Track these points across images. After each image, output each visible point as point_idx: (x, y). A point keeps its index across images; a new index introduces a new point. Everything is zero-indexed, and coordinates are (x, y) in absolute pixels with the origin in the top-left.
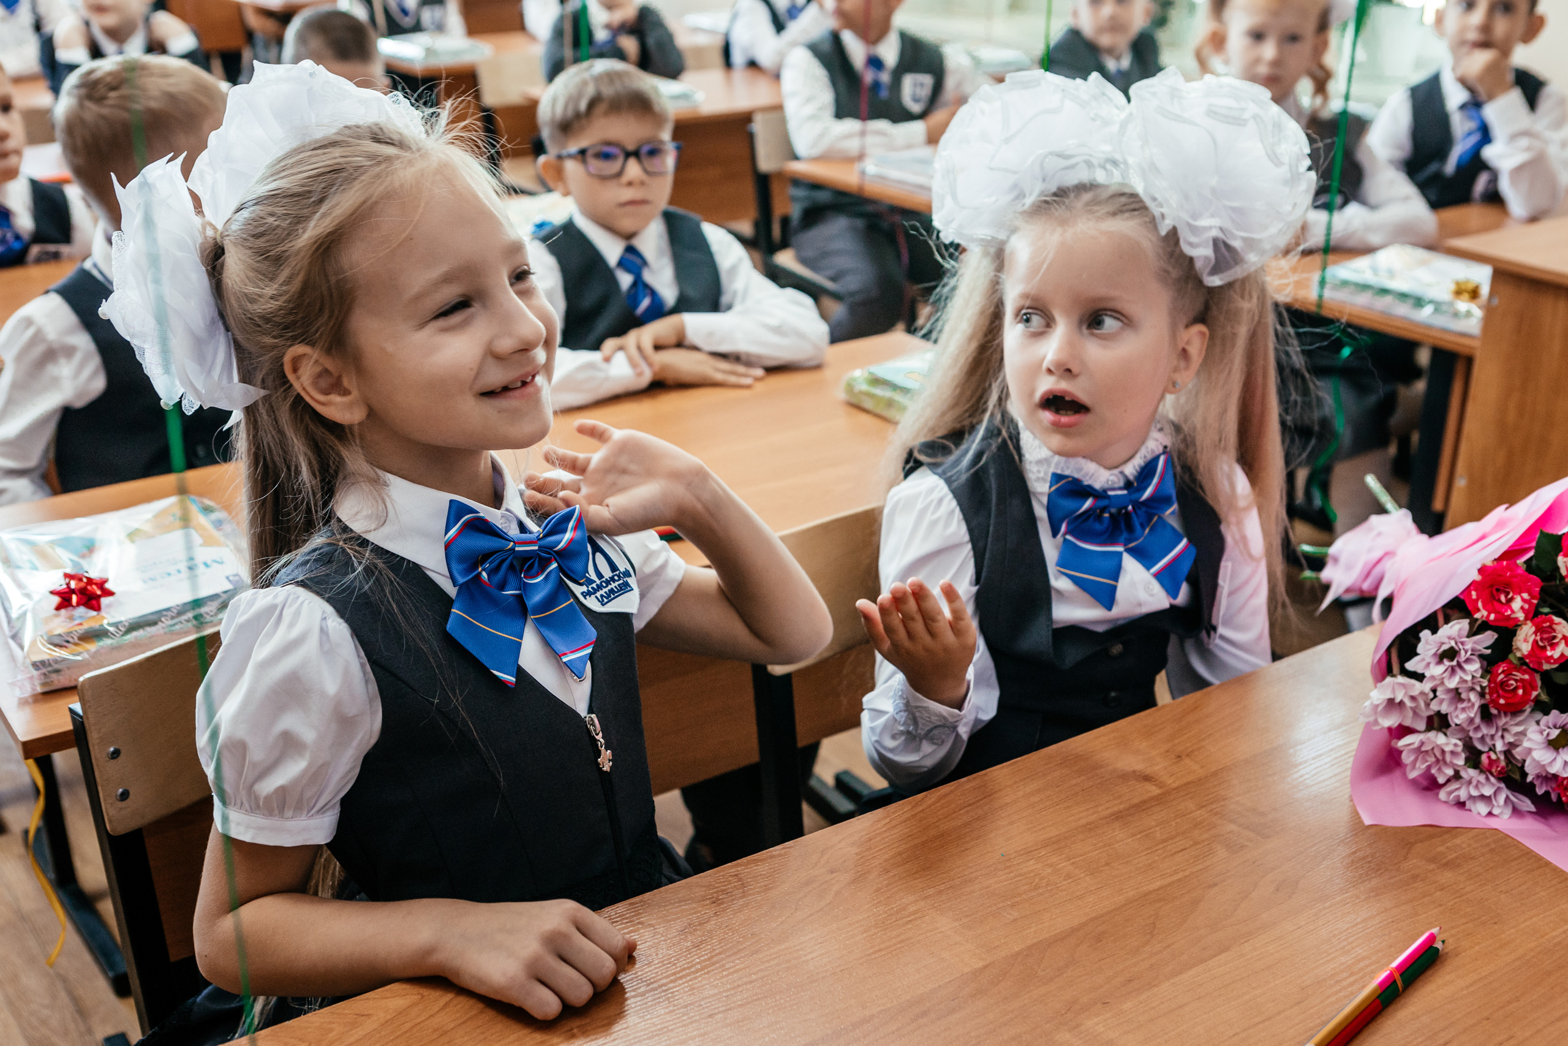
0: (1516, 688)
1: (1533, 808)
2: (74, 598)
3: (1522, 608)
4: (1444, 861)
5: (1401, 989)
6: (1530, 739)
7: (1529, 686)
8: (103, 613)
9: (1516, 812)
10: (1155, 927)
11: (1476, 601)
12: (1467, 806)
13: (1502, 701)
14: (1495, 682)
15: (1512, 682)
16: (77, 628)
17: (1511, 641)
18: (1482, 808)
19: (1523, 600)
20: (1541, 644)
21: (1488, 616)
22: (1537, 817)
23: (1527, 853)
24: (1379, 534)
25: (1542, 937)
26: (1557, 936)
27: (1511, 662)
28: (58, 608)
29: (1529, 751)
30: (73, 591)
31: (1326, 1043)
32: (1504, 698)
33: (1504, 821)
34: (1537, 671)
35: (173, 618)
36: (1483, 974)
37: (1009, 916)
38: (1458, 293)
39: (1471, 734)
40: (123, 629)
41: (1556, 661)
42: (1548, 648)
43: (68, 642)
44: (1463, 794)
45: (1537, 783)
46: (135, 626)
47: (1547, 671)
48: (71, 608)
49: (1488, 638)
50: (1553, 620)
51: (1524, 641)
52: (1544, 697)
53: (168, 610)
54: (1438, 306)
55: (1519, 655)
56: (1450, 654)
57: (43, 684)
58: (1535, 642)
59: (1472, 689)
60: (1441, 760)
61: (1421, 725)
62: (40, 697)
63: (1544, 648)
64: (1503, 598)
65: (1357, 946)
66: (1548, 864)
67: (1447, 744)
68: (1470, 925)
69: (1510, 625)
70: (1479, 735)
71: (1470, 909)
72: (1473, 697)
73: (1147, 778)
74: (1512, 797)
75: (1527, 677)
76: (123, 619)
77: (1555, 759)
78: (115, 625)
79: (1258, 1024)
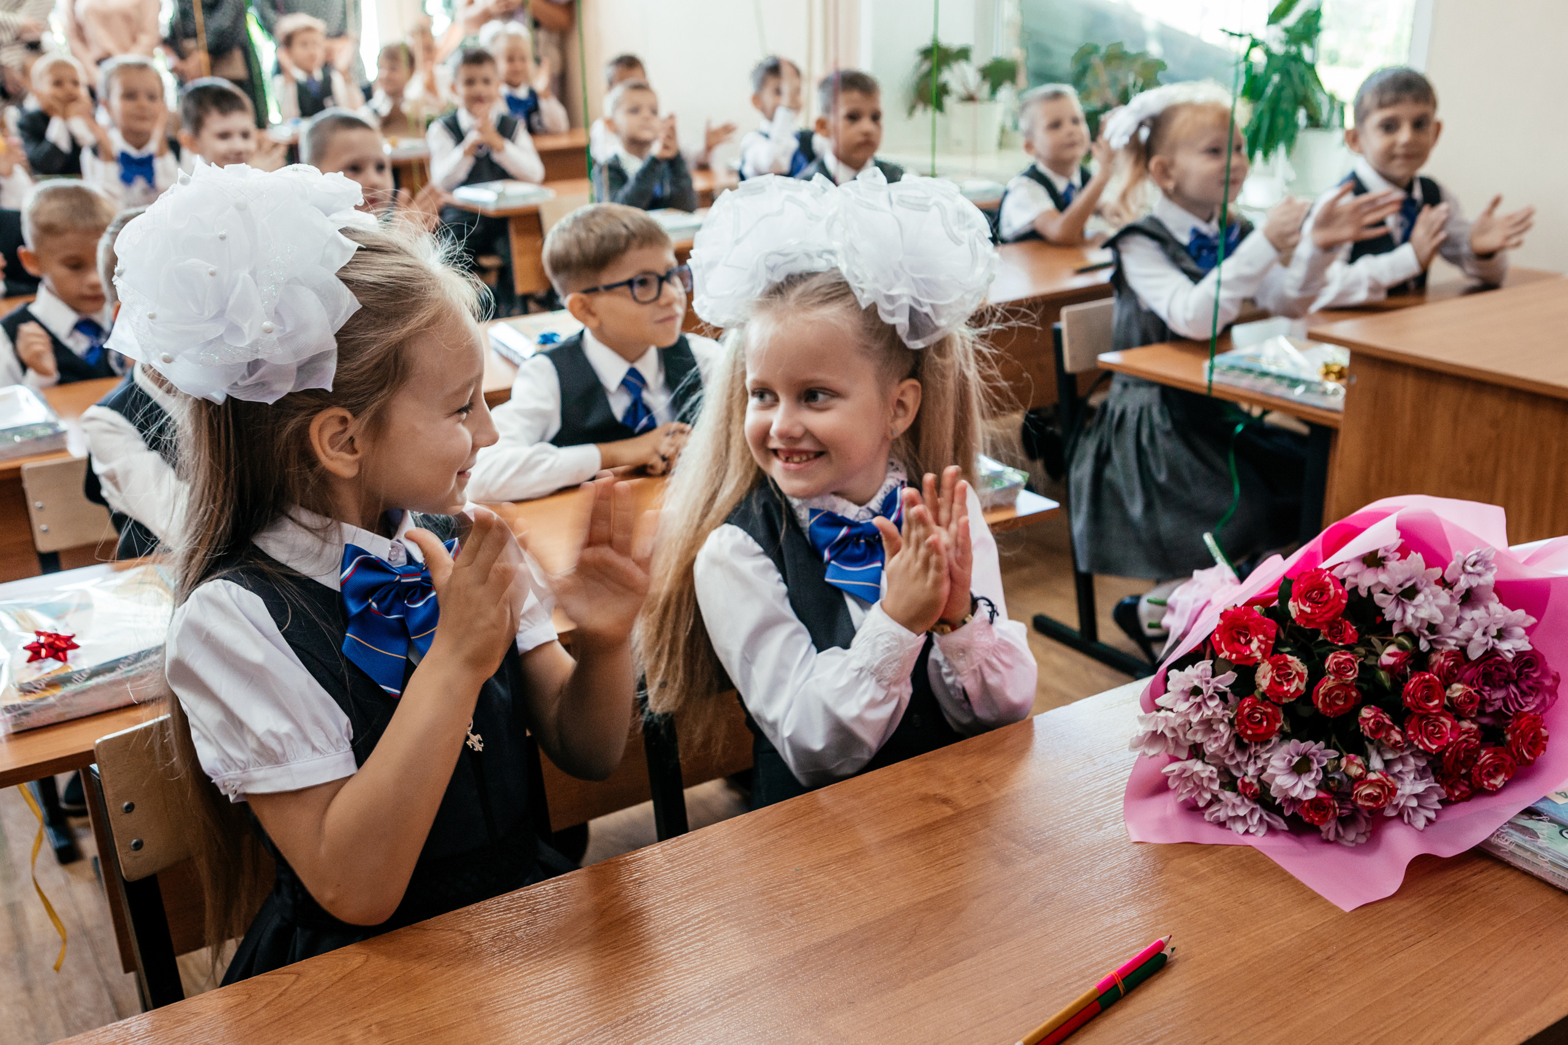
0: (1261, 721)
1: (1285, 827)
2: (43, 652)
3: (1259, 648)
4: (1195, 875)
5: (1122, 992)
6: (1272, 766)
7: (1272, 719)
8: (69, 663)
9: (1271, 830)
10: (915, 934)
11: (1220, 642)
12: (1227, 826)
13: (1249, 732)
14: (1242, 715)
15: (1257, 715)
16: (45, 677)
17: (1253, 678)
18: (1240, 828)
19: (1259, 641)
20: (1277, 679)
21: (1231, 656)
22: (1291, 836)
23: (1274, 868)
24: (1201, 586)
25: (1269, 944)
26: (1283, 944)
27: (1255, 697)
28: (30, 661)
29: (1274, 776)
30: (42, 645)
31: (1036, 1042)
32: (1251, 730)
33: (1259, 840)
34: (1279, 706)
35: (129, 665)
36: (1204, 979)
37: (786, 924)
38: (1327, 374)
39: (1227, 761)
40: (85, 676)
41: (1292, 695)
42: (1285, 684)
43: (36, 688)
44: (1222, 815)
45: (1285, 805)
46: (95, 673)
47: (1286, 704)
48: (41, 660)
49: (1230, 677)
50: (1286, 658)
51: (1264, 677)
52: (1287, 728)
53: (126, 658)
54: (1309, 385)
55: (1261, 690)
56: (1196, 691)
57: (14, 725)
58: (1272, 678)
59: (1222, 721)
60: (1200, 787)
61: (1183, 755)
62: (13, 737)
63: (1281, 684)
64: (1242, 640)
65: (1093, 953)
66: (1291, 877)
67: (1204, 771)
68: (1205, 933)
69: (1251, 663)
70: (1234, 762)
71: (1208, 919)
72: (1222, 727)
73: (945, 801)
74: (1266, 818)
75: (1269, 710)
76: (85, 667)
77: (1296, 784)
78: (79, 672)
79: (984, 1023)
